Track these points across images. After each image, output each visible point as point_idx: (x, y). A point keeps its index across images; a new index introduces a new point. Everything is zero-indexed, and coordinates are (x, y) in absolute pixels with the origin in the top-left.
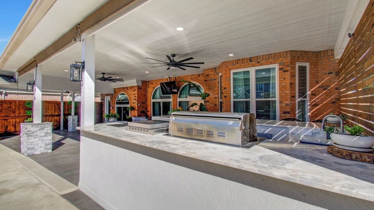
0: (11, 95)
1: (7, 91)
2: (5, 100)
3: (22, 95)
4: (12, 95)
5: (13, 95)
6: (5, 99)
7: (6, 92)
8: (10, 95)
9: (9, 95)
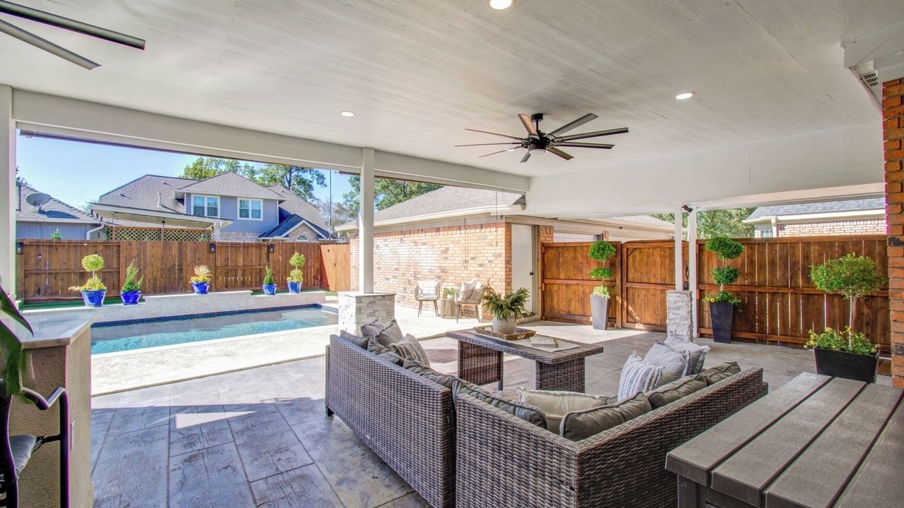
0: (793, 226)
1: (781, 218)
2: (778, 238)
3: (822, 225)
4: (795, 226)
5: (798, 226)
6: (780, 236)
7: (777, 221)
8: (790, 226)
9: (787, 226)
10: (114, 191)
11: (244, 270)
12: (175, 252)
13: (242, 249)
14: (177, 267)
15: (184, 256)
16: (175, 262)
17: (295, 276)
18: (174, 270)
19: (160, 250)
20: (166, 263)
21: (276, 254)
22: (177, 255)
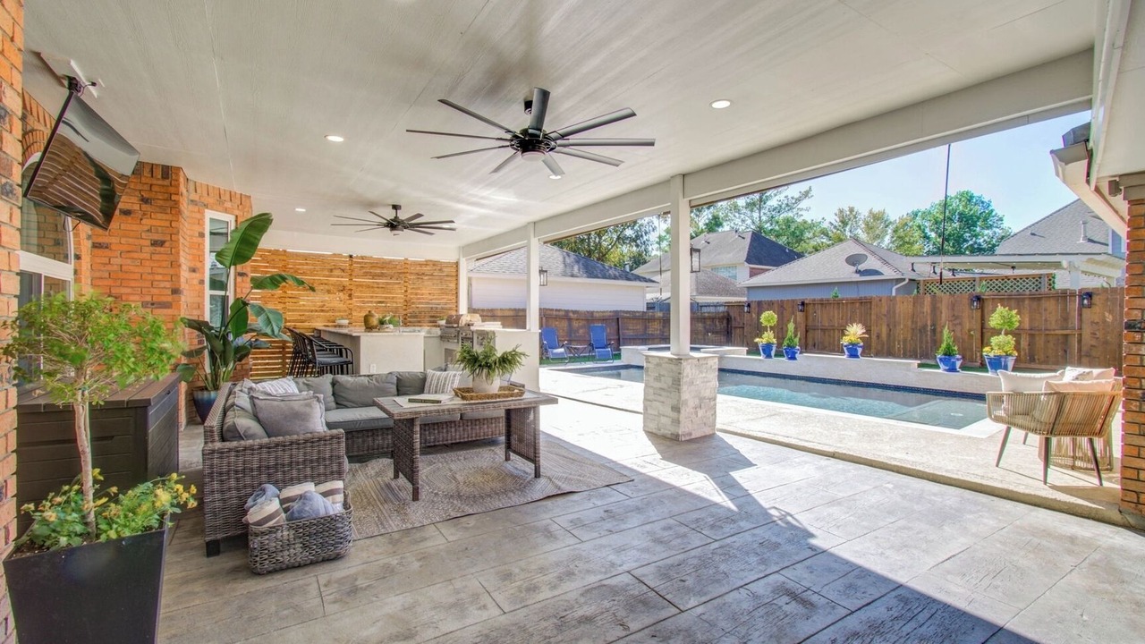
10: (1022, 231)
11: (1032, 336)
12: (927, 308)
13: (1027, 302)
14: (929, 327)
15: (938, 313)
16: (927, 321)
17: (1000, 344)
18: (926, 331)
19: (911, 306)
20: (916, 322)
21: (1096, 309)
22: (929, 311)
